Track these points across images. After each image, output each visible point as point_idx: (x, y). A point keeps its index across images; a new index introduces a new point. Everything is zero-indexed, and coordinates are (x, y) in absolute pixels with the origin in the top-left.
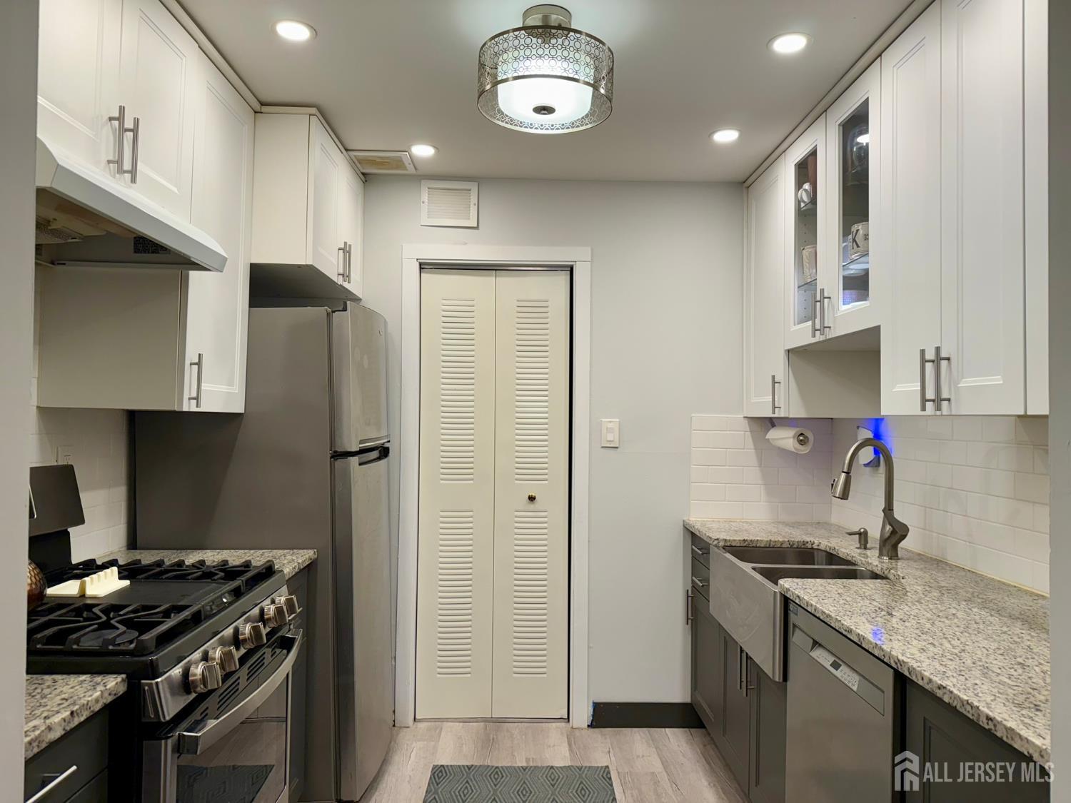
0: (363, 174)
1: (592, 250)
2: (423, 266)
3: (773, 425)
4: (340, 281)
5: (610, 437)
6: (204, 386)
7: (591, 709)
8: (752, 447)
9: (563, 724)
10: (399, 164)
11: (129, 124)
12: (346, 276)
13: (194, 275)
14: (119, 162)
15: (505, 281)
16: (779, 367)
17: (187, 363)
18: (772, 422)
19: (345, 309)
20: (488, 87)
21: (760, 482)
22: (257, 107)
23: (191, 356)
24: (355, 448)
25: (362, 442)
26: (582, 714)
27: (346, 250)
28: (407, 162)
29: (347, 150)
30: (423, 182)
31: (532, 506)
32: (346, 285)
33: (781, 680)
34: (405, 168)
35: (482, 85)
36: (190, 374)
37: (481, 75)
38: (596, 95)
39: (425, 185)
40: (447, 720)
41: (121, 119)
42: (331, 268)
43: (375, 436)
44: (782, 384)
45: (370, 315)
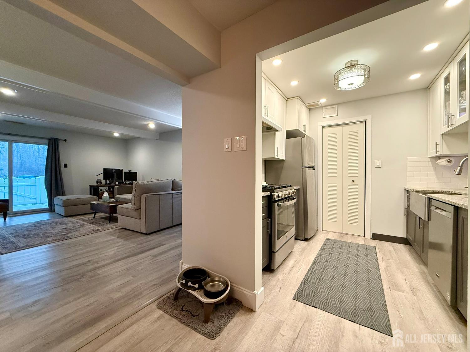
0: (309, 109)
1: (372, 116)
2: (323, 127)
3: (440, 159)
4: (304, 132)
5: (378, 165)
6: (278, 153)
7: (372, 235)
8: (432, 166)
9: (363, 238)
10: (317, 105)
11: (267, 107)
12: (305, 131)
13: (277, 133)
14: (266, 114)
15: (345, 127)
16: (439, 139)
17: (276, 149)
18: (439, 157)
19: (305, 137)
20: (336, 83)
21: (435, 176)
22: (287, 99)
23: (276, 148)
24: (307, 166)
25: (308, 165)
26: (369, 235)
27: (305, 126)
28: (319, 104)
29: (305, 104)
30: (323, 108)
31: (353, 183)
32: (305, 133)
33: (428, 220)
34: (319, 105)
35: (335, 83)
36: (276, 151)
37: (335, 81)
38: (365, 78)
39: (324, 108)
40: (331, 231)
41: (266, 106)
42: (302, 130)
43: (312, 164)
44: (440, 145)
45: (310, 138)
